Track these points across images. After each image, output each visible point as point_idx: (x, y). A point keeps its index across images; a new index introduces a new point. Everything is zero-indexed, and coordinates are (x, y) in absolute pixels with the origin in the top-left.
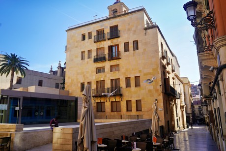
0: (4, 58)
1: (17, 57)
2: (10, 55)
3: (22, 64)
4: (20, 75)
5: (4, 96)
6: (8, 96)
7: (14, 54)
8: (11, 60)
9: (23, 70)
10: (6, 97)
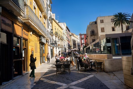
0: (115, 17)
1: (122, 14)
2: (118, 14)
3: (127, 17)
4: (127, 25)
5: (108, 38)
6: (110, 38)
7: (120, 13)
8: (119, 17)
9: (128, 20)
10: (109, 38)
